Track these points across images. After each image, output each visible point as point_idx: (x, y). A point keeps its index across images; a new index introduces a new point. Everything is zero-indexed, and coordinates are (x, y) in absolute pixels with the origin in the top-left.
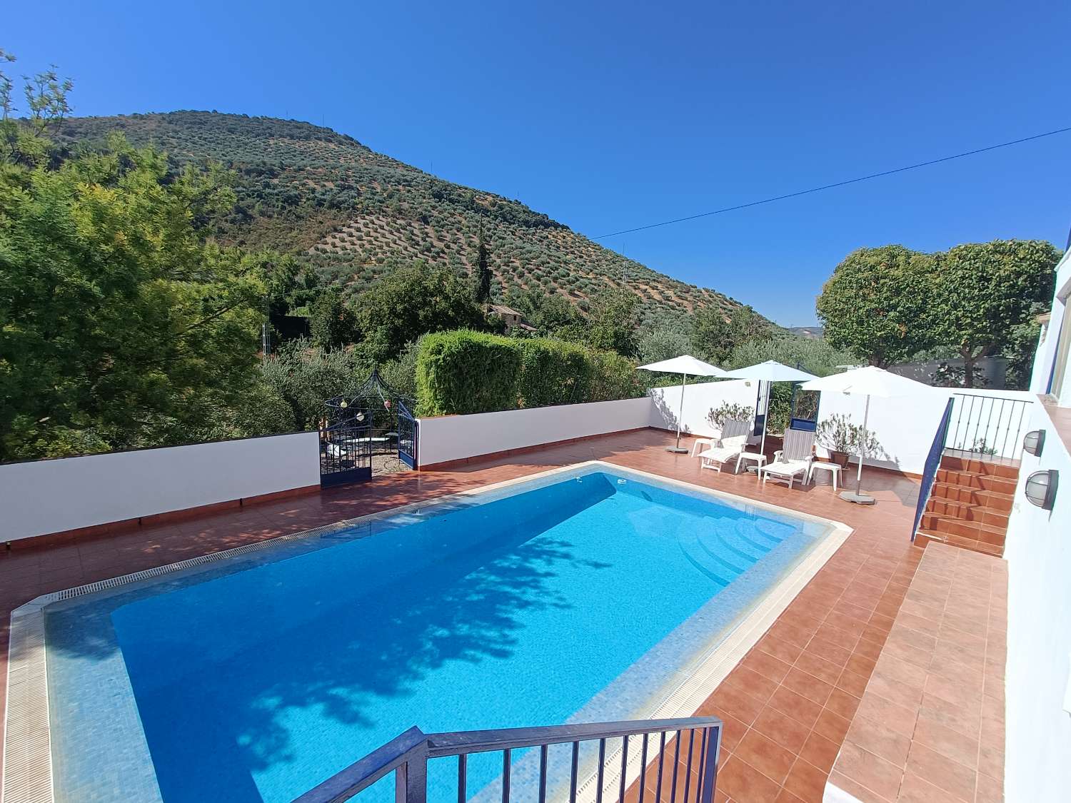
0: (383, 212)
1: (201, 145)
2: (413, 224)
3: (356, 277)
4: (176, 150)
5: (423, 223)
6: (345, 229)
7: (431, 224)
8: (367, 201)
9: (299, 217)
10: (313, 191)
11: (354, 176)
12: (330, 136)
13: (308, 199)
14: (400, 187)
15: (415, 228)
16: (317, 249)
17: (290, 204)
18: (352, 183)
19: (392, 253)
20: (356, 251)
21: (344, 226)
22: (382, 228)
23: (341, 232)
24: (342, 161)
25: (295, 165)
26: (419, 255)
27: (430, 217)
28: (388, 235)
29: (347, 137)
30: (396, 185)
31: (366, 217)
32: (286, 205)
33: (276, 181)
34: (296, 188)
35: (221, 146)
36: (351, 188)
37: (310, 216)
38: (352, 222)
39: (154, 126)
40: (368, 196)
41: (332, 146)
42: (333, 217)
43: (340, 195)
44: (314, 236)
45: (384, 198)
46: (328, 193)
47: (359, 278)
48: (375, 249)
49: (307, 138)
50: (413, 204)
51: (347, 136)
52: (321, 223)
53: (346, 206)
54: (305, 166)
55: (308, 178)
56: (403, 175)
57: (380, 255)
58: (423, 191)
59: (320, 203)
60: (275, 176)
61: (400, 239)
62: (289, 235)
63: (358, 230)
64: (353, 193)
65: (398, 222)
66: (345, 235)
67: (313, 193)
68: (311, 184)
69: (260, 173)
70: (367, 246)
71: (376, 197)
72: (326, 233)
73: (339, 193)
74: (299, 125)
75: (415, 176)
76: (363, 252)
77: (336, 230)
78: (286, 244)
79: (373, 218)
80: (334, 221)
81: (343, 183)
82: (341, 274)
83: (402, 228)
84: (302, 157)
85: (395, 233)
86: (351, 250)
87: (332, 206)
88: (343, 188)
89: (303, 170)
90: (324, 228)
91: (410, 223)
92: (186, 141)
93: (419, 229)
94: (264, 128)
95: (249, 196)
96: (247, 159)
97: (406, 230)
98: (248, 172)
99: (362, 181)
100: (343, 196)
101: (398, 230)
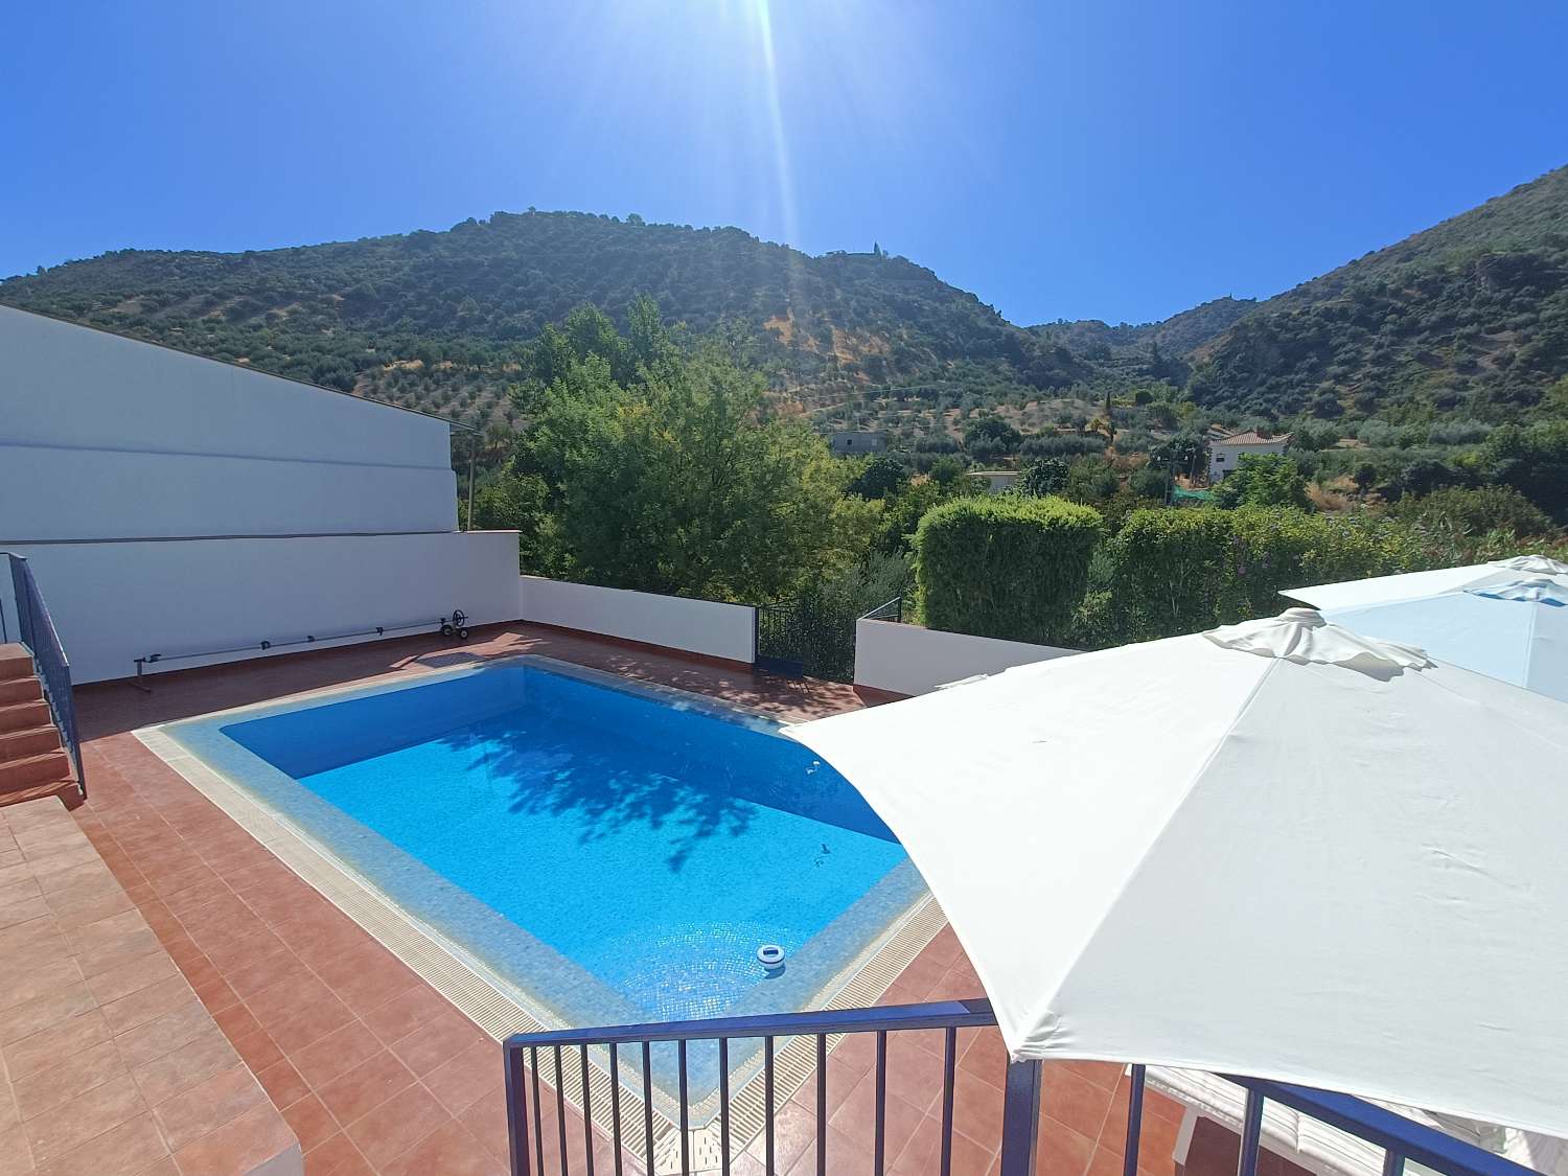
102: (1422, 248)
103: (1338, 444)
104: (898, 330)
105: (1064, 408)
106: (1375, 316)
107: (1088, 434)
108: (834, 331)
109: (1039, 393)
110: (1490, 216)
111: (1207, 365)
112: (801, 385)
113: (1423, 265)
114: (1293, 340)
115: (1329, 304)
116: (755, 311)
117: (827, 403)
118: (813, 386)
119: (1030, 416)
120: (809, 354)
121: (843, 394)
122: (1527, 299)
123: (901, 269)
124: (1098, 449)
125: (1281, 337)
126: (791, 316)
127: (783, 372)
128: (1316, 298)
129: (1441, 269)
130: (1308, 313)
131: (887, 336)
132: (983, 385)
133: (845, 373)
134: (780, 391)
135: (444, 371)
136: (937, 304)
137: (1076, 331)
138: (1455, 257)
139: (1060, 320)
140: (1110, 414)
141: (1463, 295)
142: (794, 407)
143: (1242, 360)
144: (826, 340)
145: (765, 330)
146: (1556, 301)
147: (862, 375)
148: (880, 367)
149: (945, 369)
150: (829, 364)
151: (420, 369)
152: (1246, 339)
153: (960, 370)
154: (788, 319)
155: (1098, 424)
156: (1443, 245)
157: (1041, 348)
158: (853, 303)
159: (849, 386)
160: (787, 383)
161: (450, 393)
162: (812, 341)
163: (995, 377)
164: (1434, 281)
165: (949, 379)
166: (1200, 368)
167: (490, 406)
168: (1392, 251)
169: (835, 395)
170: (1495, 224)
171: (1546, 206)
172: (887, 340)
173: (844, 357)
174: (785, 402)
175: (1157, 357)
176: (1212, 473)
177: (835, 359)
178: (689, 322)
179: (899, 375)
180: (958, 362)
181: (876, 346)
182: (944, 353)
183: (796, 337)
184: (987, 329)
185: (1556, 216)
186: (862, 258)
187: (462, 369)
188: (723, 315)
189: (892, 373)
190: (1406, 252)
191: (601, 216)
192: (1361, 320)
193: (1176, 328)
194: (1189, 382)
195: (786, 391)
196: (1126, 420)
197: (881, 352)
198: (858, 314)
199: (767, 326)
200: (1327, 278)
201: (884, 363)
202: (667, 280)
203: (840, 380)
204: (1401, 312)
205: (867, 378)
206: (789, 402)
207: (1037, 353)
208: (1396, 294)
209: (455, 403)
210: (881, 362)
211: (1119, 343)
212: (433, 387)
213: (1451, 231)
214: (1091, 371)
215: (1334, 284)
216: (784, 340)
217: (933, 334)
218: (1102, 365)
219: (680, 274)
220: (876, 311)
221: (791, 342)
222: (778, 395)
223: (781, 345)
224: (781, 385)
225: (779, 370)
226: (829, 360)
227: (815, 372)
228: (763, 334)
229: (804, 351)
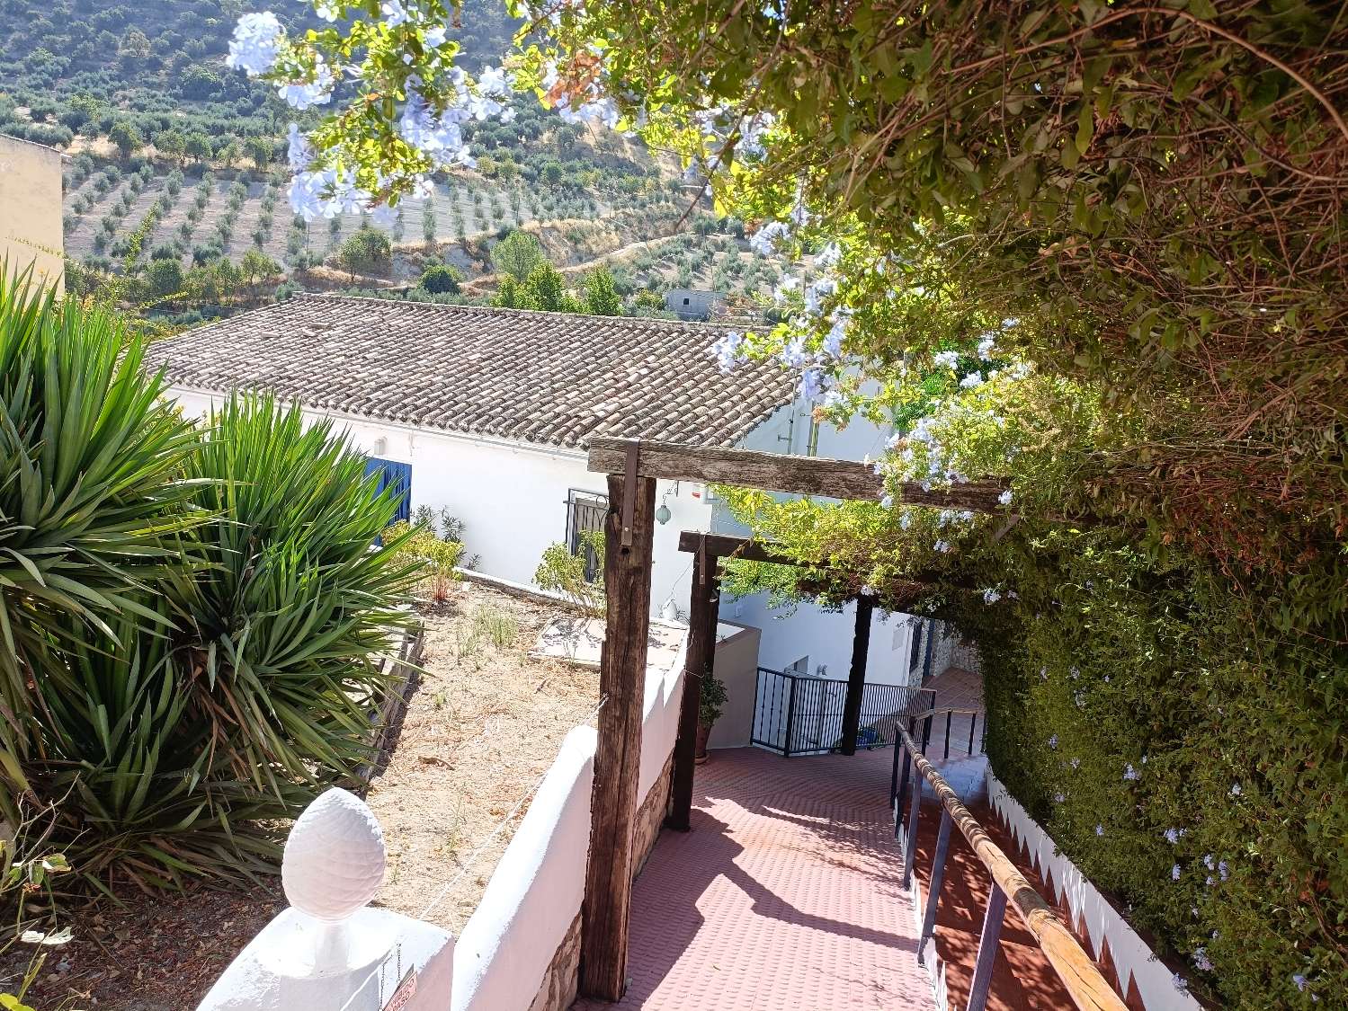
112: (616, 209)
117: (650, 234)
118: (629, 210)
120: (624, 163)
121: (669, 225)
127: (591, 189)
133: (668, 192)
134: (591, 219)
135: (150, 161)
142: (609, 242)
147: (691, 195)
150: (649, 181)
159: (675, 211)
160: (599, 205)
162: (627, 145)
169: (657, 224)
173: (666, 169)
174: (597, 236)
177: (657, 172)
183: (605, 136)
187: (173, 160)
195: (598, 216)
203: (663, 202)
206: (604, 234)
216: (590, 140)
221: (599, 145)
222: (589, 223)
223: (586, 147)
224: (592, 208)
225: (588, 185)
226: (650, 174)
227: (632, 189)
228: (562, 129)
229: (617, 159)
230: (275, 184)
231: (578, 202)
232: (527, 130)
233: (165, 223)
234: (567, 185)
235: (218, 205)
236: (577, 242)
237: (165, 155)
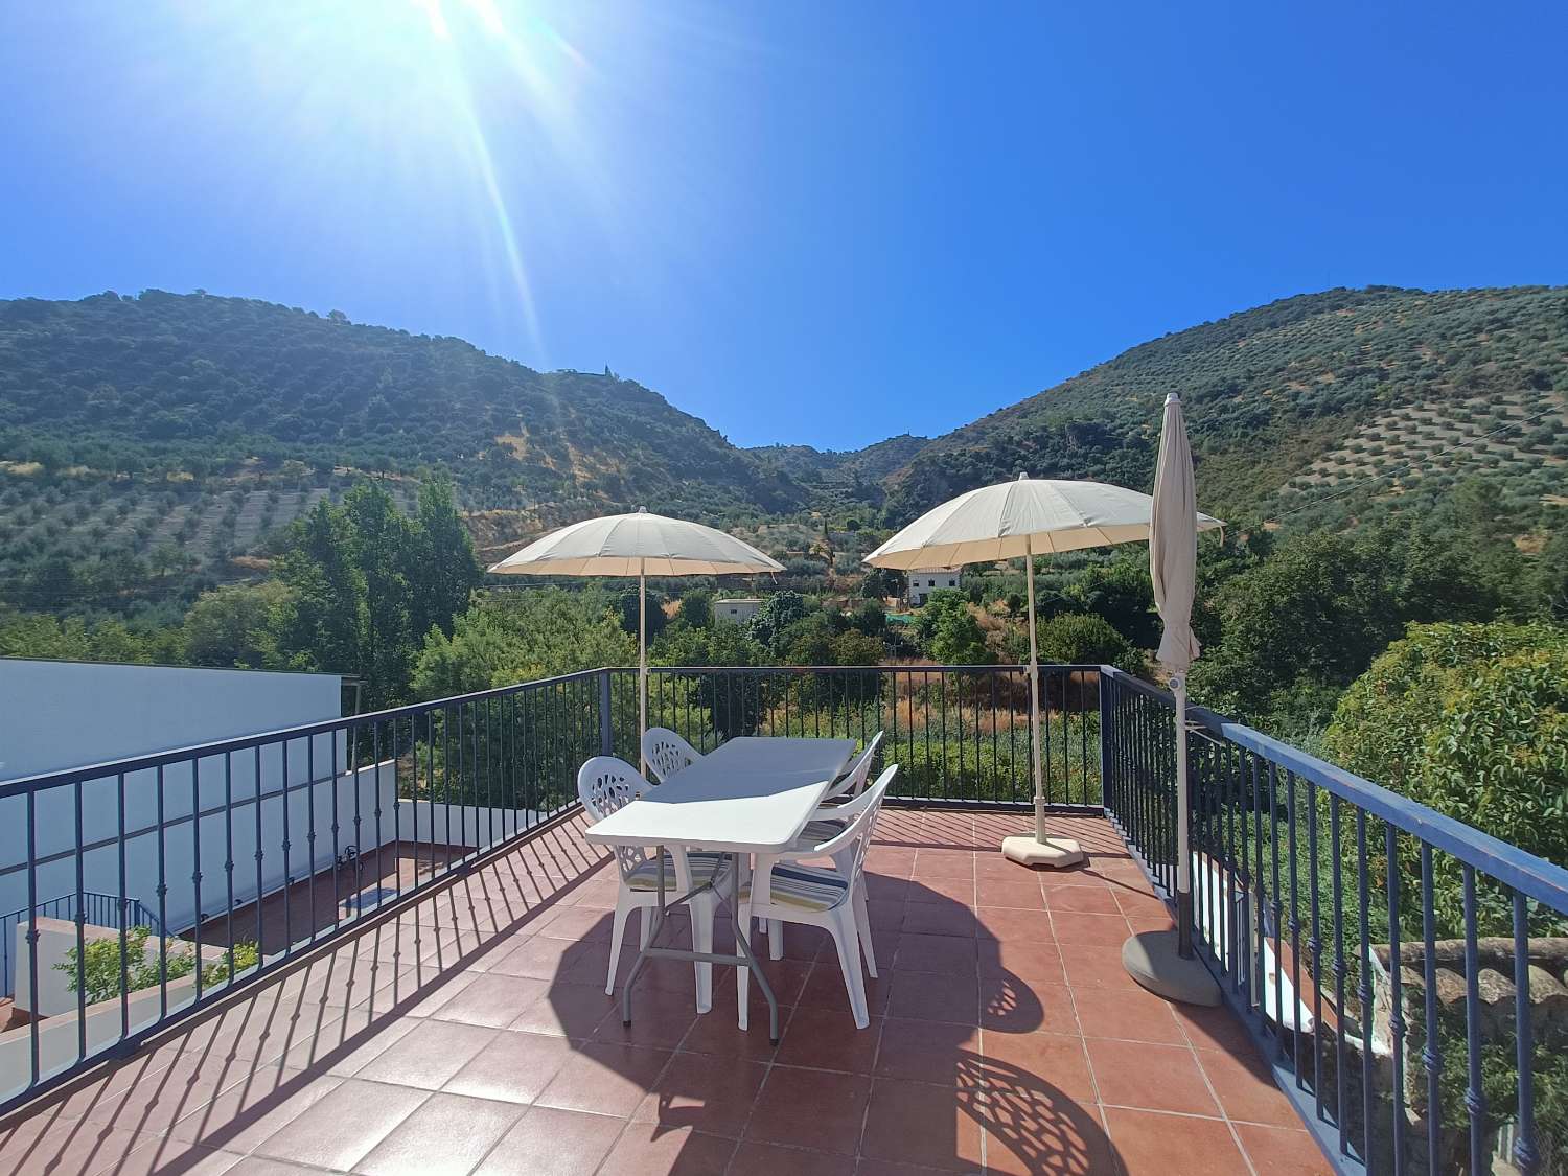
0: (1433, 392)
1: (1149, 383)
2: (1505, 399)
3: (1355, 522)
4: (1119, 399)
5: (1533, 390)
6: (1349, 443)
7: (1556, 387)
8: (1397, 385)
9: (1267, 443)
10: (1297, 395)
11: (1377, 350)
12: (1340, 298)
13: (1285, 412)
14: (1482, 336)
15: (1515, 404)
16: (1293, 485)
17: (1256, 428)
18: (1373, 363)
19: (1446, 464)
20: (1364, 475)
21: (1347, 437)
22: (1428, 422)
23: (1341, 447)
24: (1358, 332)
25: (1270, 366)
26: (1517, 455)
27: (1556, 372)
28: (1438, 431)
29: (1372, 289)
30: (1468, 338)
31: (1394, 412)
32: (1250, 430)
33: (1238, 400)
34: (1268, 401)
35: (1171, 376)
36: (1370, 371)
37: (1287, 437)
38: (1364, 427)
39: (1099, 379)
40: (1401, 376)
41: (1342, 313)
42: (1327, 427)
43: (1345, 388)
44: (1290, 465)
45: (1439, 370)
46: (1321, 392)
47: (1360, 521)
48: (1406, 464)
49: (1299, 318)
50: (1512, 359)
51: (1372, 287)
52: (1305, 442)
53: (1353, 403)
54: (1286, 363)
55: (1289, 379)
56: (1492, 313)
57: (1416, 474)
58: (1541, 327)
59: (1306, 413)
60: (1238, 393)
61: (1469, 434)
62: (1250, 472)
63: (1376, 437)
64: (1370, 379)
65: (1469, 402)
66: (1346, 453)
67: (1293, 401)
68: (1295, 386)
69: (1215, 396)
70: (1390, 462)
71: (1420, 373)
72: (1313, 456)
73: (1342, 387)
74: (1283, 305)
75: (1521, 305)
76: (1378, 474)
77: (1330, 447)
78: (1244, 486)
79: (1410, 410)
80: (1330, 435)
81: (1351, 368)
82: (1328, 519)
83: (1478, 413)
84: (1287, 349)
85: (1458, 425)
86: (1355, 475)
87: (1327, 410)
88: (1352, 375)
89: (1283, 369)
90: (1308, 449)
91: (1500, 397)
92: (1132, 383)
93: (1522, 405)
94: (1234, 328)
95: (1197, 431)
96: (1205, 380)
97: (1487, 413)
98: (1200, 400)
99: (1393, 353)
100: (1349, 391)
101: (1467, 419)
102: (1032, 409)
103: (996, 566)
104: (634, 451)
105: (791, 533)
106: (1009, 459)
107: (812, 557)
108: (570, 450)
109: (769, 517)
110: (1070, 391)
111: (897, 492)
112: (539, 503)
113: (1035, 423)
114: (957, 476)
115: (977, 448)
116: (485, 424)
117: (568, 520)
118: (552, 504)
119: (763, 539)
120: (546, 471)
121: (584, 512)
122: (1098, 455)
123: (633, 393)
124: (822, 572)
125: (948, 471)
126: (524, 431)
127: (519, 489)
128: (969, 441)
129: (1045, 429)
130: (964, 454)
131: (623, 454)
132: (717, 505)
133: (584, 489)
134: (517, 510)
135: (77, 478)
136: (669, 427)
137: (792, 455)
138: (1053, 418)
139: (777, 445)
140: (829, 539)
141: (1061, 448)
142: (533, 525)
143: (922, 489)
144: (562, 457)
145: (497, 445)
146: (1114, 458)
147: (601, 494)
148: (619, 486)
149: (680, 489)
150: (567, 482)
151: (36, 474)
152: (924, 473)
153: (694, 491)
154: (523, 435)
155: (820, 549)
156: (1045, 408)
157: (764, 471)
158: (588, 423)
159: (589, 504)
160: (524, 500)
161: (88, 506)
162: (548, 459)
163: (726, 497)
164: (1042, 436)
165: (686, 499)
166: (892, 494)
167: (150, 523)
168: (1013, 410)
169: (575, 513)
170: (1073, 397)
171: (1099, 388)
172: (622, 461)
173: (582, 475)
174: (524, 521)
175: (860, 484)
176: (911, 596)
177: (573, 477)
178: (407, 431)
179: (637, 493)
180: (693, 482)
181: (613, 466)
182: (679, 475)
183: (531, 453)
184: (715, 452)
185: (1106, 396)
186: (594, 378)
187: (104, 477)
188: (449, 426)
189: (632, 494)
190: (1023, 411)
191: (295, 309)
192: (1000, 463)
193: (871, 457)
194: (886, 505)
195: (524, 508)
196: (842, 544)
197: (618, 471)
198: (593, 434)
199: (500, 440)
200: (975, 426)
201: (622, 482)
202: (380, 385)
203: (579, 498)
204: (1024, 458)
205: (606, 496)
206: (529, 520)
207: (762, 476)
208: (1019, 444)
209: (96, 521)
210: (619, 480)
211: (828, 467)
212: (59, 498)
213: (1049, 399)
214: (807, 493)
215: (979, 431)
216: (519, 455)
217: (666, 455)
218: (815, 487)
219: (395, 380)
220: (611, 431)
221: (525, 458)
222: (516, 513)
223: (515, 461)
224: (519, 503)
225: (516, 487)
226: (567, 478)
227: (553, 490)
228: (494, 449)
229: (541, 468)
230: (211, 492)
231: (508, 498)
232: (465, 450)
233: (76, 529)
234: (497, 487)
235: (144, 510)
236: (503, 526)
237: (94, 471)
